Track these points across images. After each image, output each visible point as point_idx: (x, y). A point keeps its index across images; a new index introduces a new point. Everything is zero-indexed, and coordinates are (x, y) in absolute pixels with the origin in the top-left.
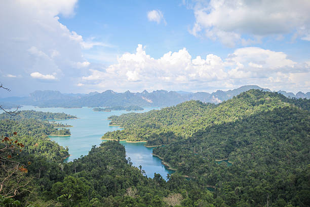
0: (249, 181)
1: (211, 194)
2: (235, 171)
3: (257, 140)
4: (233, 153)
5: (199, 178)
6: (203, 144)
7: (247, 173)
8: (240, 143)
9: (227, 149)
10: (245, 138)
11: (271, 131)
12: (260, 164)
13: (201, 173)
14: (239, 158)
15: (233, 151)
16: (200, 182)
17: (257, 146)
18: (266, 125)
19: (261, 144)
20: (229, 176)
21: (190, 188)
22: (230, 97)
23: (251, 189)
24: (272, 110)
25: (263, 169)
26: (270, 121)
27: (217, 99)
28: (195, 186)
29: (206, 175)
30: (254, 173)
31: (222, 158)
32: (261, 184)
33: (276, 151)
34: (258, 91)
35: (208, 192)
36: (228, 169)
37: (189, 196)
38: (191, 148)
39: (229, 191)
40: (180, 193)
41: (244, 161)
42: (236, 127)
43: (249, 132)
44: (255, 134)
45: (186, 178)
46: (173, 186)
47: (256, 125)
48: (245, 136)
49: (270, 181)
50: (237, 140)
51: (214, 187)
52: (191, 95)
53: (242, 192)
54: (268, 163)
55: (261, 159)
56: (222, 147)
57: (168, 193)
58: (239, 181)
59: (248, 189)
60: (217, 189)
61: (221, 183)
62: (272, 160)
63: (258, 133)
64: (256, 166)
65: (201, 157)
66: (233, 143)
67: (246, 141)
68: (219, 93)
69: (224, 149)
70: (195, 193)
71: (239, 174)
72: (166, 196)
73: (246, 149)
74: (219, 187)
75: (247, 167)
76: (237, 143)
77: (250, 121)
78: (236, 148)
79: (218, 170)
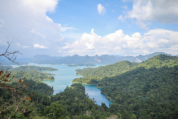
0: (159, 110)
1: (135, 116)
2: (150, 103)
3: (164, 85)
4: (148, 92)
5: (128, 106)
6: (130, 86)
7: (157, 104)
8: (153, 86)
9: (145, 89)
10: (156, 83)
11: (172, 79)
12: (165, 99)
13: (129, 103)
14: (152, 95)
15: (149, 91)
16: (128, 109)
17: (163, 89)
18: (169, 76)
19: (166, 87)
20: (146, 106)
21: (122, 112)
22: (147, 59)
23: (160, 114)
24: (173, 67)
25: (167, 102)
26: (172, 73)
27: (139, 60)
28: (126, 111)
29: (132, 104)
30: (161, 105)
31: (142, 95)
32: (166, 111)
33: (175, 92)
34: (164, 55)
35: (133, 115)
36: (146, 102)
37: (122, 117)
38: (123, 89)
39: (146, 115)
40: (117, 115)
41: (156, 97)
42: (150, 76)
43: (158, 80)
44: (162, 81)
45: (120, 106)
46: (113, 110)
47: (163, 75)
48: (156, 82)
49: (171, 110)
50: (151, 84)
51: (137, 112)
52: (123, 57)
53: (154, 116)
54: (170, 99)
55: (166, 96)
56: (142, 88)
57: (110, 115)
58: (152, 109)
59: (158, 114)
60: (138, 114)
61: (141, 110)
62: (173, 97)
63: (164, 80)
64: (163, 100)
65: (129, 94)
66: (149, 86)
67: (156, 85)
68: (140, 57)
69: (143, 89)
70: (126, 116)
71: (152, 105)
72: (108, 116)
73: (156, 90)
74: (140, 112)
75: (157, 101)
76: (151, 86)
77: (159, 73)
78: (150, 89)
79: (139, 102)
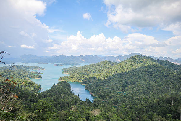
0: (135, 102)
2: (128, 97)
3: (139, 81)
4: (127, 88)
5: (109, 101)
6: (111, 83)
7: (134, 98)
8: (130, 83)
9: (124, 86)
10: (133, 80)
11: (146, 76)
12: (140, 93)
13: (110, 98)
14: (130, 90)
15: (127, 87)
16: (109, 103)
17: (139, 85)
18: (143, 74)
19: (141, 84)
20: (125, 100)
21: (104, 106)
22: (125, 59)
23: (136, 107)
24: (147, 66)
25: (142, 96)
26: (146, 71)
27: (119, 60)
28: (107, 105)
29: (113, 99)
30: (137, 98)
31: (121, 91)
32: (141, 104)
33: (149, 87)
34: (139, 56)
35: (114, 108)
36: (124, 96)
37: (104, 110)
38: (105, 85)
39: (125, 107)
40: (99, 108)
41: (132, 92)
42: (128, 74)
43: (135, 77)
45: (103, 101)
46: (96, 105)
47: (139, 73)
48: (133, 79)
49: (145, 102)
50: (129, 81)
52: (105, 58)
53: (131, 108)
54: (145, 93)
55: (141, 91)
56: (121, 85)
57: (93, 109)
58: (130, 103)
59: (135, 106)
60: (118, 107)
63: (140, 77)
64: (139, 94)
65: (110, 90)
66: (127, 83)
67: (133, 82)
68: (120, 57)
69: (122, 86)
70: (107, 109)
71: (129, 99)
72: (92, 111)
73: (133, 86)
74: (119, 105)
75: (134, 95)
76: (129, 83)
77: (135, 71)
78: (128, 85)
79: (119, 97)
